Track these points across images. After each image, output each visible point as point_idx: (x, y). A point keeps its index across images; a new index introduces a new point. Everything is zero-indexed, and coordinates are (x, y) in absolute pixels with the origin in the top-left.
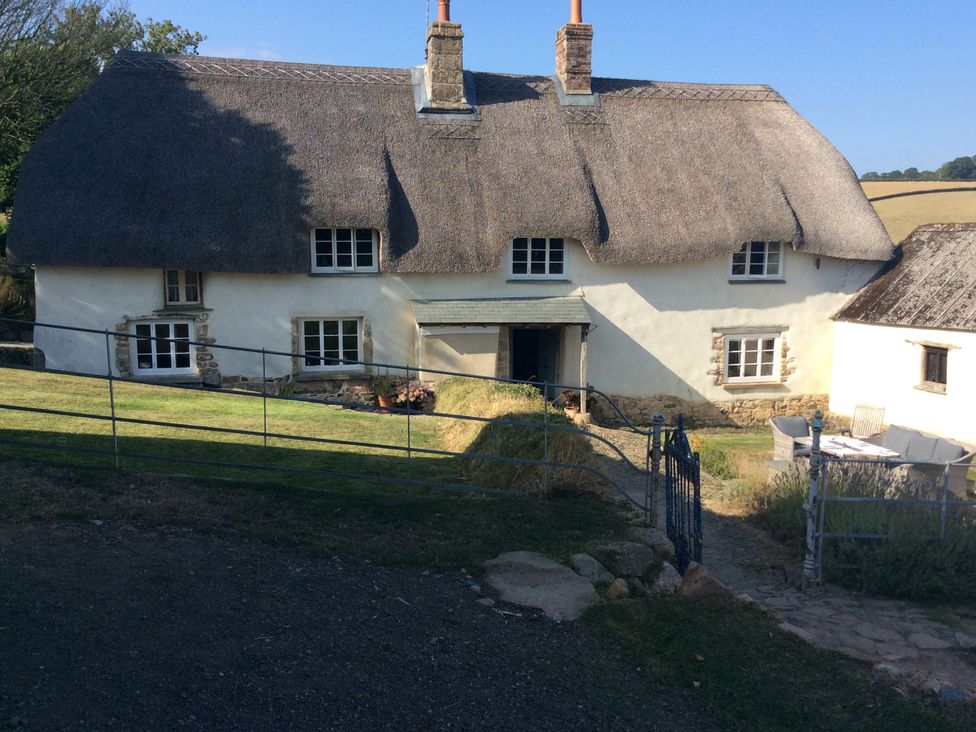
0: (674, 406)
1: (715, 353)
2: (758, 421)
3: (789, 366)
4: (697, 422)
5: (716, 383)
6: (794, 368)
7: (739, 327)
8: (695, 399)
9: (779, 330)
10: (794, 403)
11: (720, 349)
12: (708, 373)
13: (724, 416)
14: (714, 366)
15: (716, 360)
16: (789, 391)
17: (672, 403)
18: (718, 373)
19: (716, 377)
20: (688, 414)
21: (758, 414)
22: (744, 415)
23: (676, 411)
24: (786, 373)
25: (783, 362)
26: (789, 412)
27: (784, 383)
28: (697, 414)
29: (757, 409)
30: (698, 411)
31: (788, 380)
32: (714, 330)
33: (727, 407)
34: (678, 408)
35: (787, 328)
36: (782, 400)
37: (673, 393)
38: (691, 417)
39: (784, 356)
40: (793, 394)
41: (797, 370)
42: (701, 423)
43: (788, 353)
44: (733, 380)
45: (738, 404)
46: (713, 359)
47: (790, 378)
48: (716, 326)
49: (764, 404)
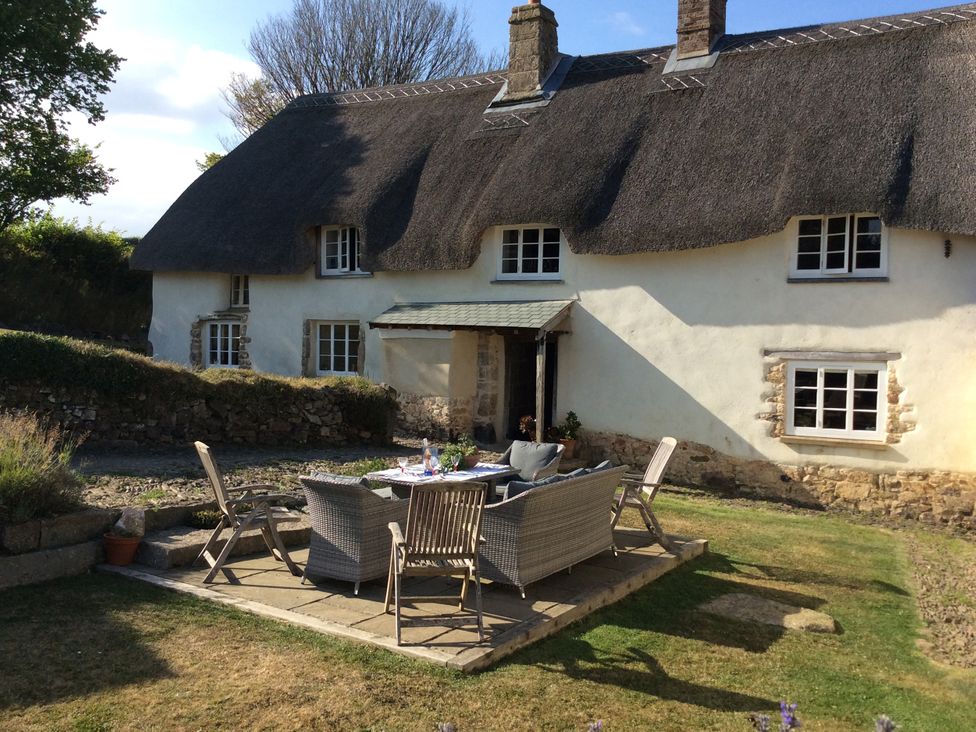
0: (705, 459)
1: (768, 387)
2: (845, 500)
3: (902, 417)
4: (741, 489)
5: (772, 433)
6: (913, 424)
7: (808, 350)
8: (739, 453)
9: (883, 357)
10: (915, 480)
11: (778, 381)
12: (758, 417)
13: (785, 486)
14: (767, 407)
15: (771, 397)
16: (904, 459)
17: (701, 454)
18: (774, 417)
19: (769, 423)
20: (726, 475)
21: (847, 490)
22: (822, 489)
23: (709, 466)
24: (896, 428)
25: (891, 410)
26: (905, 495)
27: (892, 445)
28: (741, 476)
29: (845, 482)
30: (741, 472)
31: (902, 439)
32: (767, 353)
33: (792, 470)
34: (712, 462)
35: (897, 356)
36: (893, 475)
37: (702, 440)
38: (732, 480)
39: (894, 400)
40: (913, 464)
41: (918, 427)
42: (748, 490)
43: (902, 397)
44: (804, 432)
45: (810, 469)
46: (764, 397)
47: (904, 438)
48: (769, 346)
49: (856, 476)
